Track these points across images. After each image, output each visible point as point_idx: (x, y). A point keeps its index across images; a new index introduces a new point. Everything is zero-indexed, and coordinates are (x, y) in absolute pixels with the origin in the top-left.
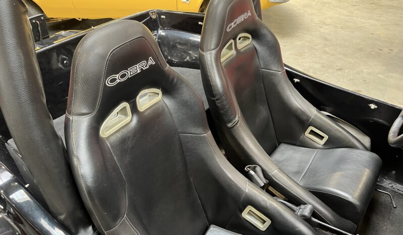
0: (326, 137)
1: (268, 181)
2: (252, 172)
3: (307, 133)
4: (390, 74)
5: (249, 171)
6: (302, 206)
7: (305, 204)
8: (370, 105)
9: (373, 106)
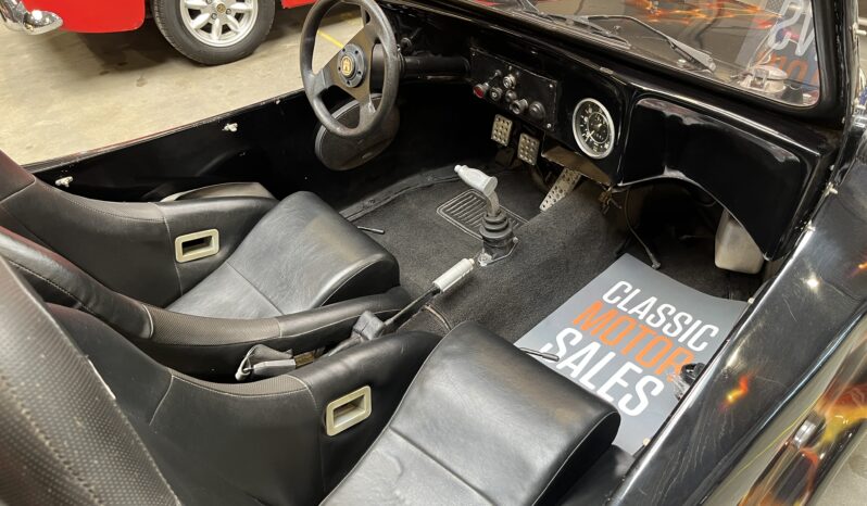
0: (214, 234)
1: (289, 351)
2: (258, 367)
3: (182, 257)
4: (49, 111)
5: (252, 371)
6: (358, 327)
7: (356, 320)
8: (226, 128)
9: (232, 127)
